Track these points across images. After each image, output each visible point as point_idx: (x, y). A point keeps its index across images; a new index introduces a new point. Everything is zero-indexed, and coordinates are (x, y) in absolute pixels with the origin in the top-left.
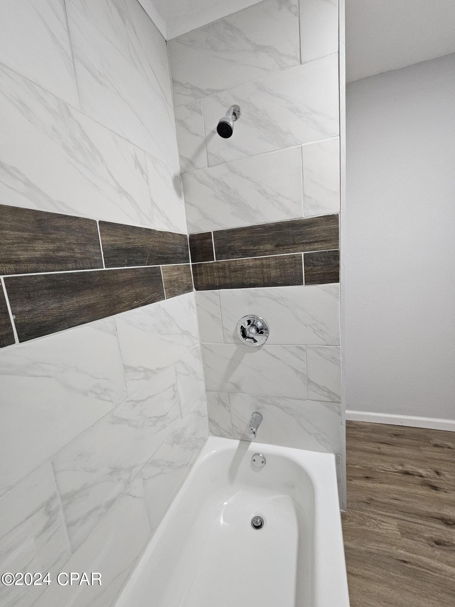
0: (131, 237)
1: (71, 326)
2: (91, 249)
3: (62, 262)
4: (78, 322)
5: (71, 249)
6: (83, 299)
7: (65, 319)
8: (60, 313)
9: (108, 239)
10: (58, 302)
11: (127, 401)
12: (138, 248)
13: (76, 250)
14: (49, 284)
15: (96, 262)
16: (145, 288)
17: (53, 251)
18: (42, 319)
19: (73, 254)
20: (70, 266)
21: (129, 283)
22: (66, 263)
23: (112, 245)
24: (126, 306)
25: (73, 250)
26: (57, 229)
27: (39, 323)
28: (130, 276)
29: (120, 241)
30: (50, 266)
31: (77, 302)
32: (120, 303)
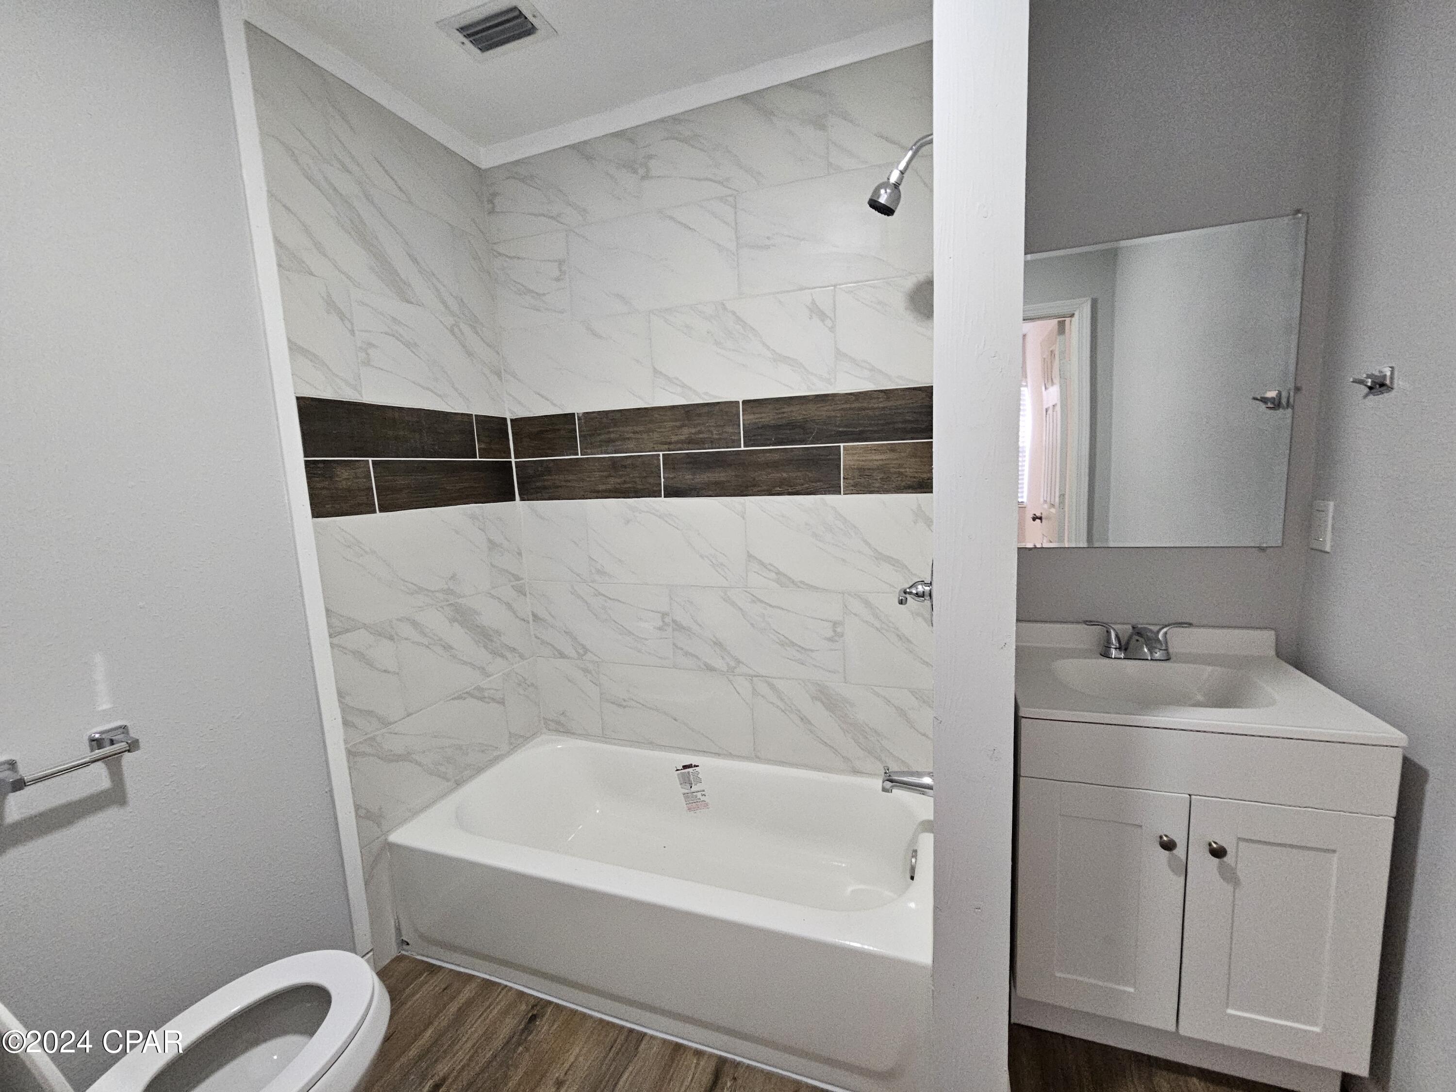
0: (783, 410)
1: (698, 496)
2: (730, 429)
3: (701, 443)
4: (706, 494)
5: (709, 431)
6: (714, 475)
7: (695, 489)
8: (692, 483)
9: (752, 417)
10: (691, 475)
11: (746, 591)
12: (796, 422)
13: (715, 432)
14: (688, 460)
15: (733, 441)
16: (799, 474)
17: (695, 434)
18: (678, 485)
19: (710, 436)
20: (707, 446)
21: (775, 465)
22: (704, 444)
23: (755, 423)
24: (764, 491)
25: (712, 432)
26: (699, 415)
27: (677, 487)
28: (777, 457)
29: (768, 417)
30: (690, 446)
31: (708, 477)
32: (754, 486)
